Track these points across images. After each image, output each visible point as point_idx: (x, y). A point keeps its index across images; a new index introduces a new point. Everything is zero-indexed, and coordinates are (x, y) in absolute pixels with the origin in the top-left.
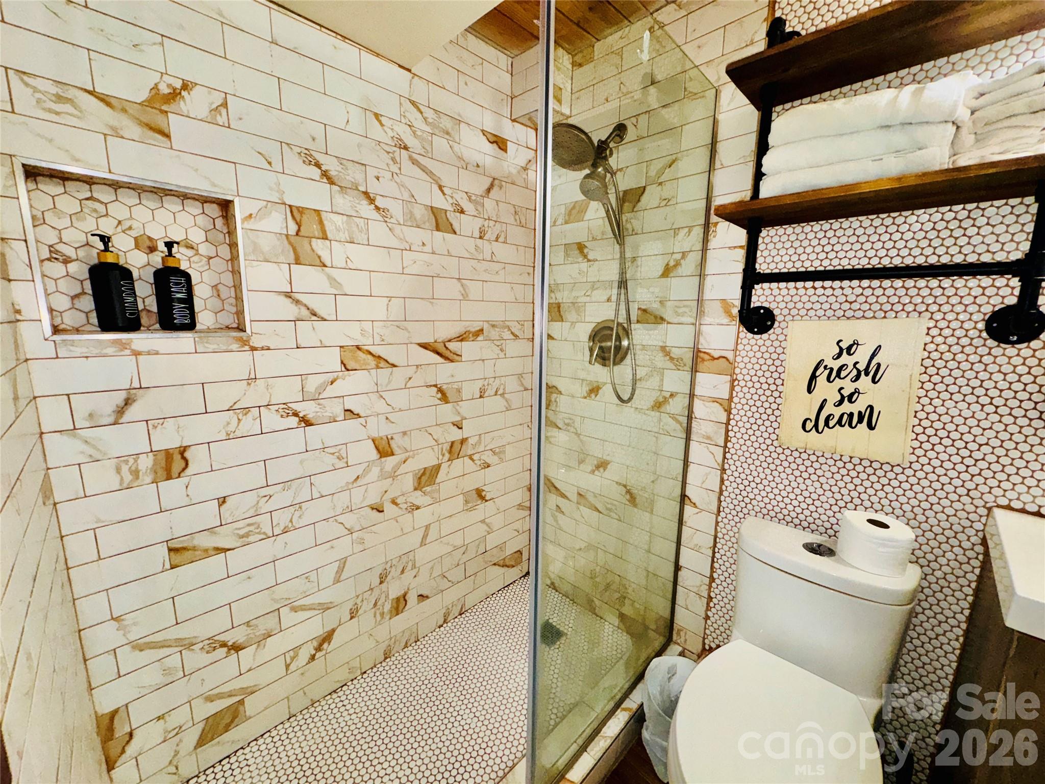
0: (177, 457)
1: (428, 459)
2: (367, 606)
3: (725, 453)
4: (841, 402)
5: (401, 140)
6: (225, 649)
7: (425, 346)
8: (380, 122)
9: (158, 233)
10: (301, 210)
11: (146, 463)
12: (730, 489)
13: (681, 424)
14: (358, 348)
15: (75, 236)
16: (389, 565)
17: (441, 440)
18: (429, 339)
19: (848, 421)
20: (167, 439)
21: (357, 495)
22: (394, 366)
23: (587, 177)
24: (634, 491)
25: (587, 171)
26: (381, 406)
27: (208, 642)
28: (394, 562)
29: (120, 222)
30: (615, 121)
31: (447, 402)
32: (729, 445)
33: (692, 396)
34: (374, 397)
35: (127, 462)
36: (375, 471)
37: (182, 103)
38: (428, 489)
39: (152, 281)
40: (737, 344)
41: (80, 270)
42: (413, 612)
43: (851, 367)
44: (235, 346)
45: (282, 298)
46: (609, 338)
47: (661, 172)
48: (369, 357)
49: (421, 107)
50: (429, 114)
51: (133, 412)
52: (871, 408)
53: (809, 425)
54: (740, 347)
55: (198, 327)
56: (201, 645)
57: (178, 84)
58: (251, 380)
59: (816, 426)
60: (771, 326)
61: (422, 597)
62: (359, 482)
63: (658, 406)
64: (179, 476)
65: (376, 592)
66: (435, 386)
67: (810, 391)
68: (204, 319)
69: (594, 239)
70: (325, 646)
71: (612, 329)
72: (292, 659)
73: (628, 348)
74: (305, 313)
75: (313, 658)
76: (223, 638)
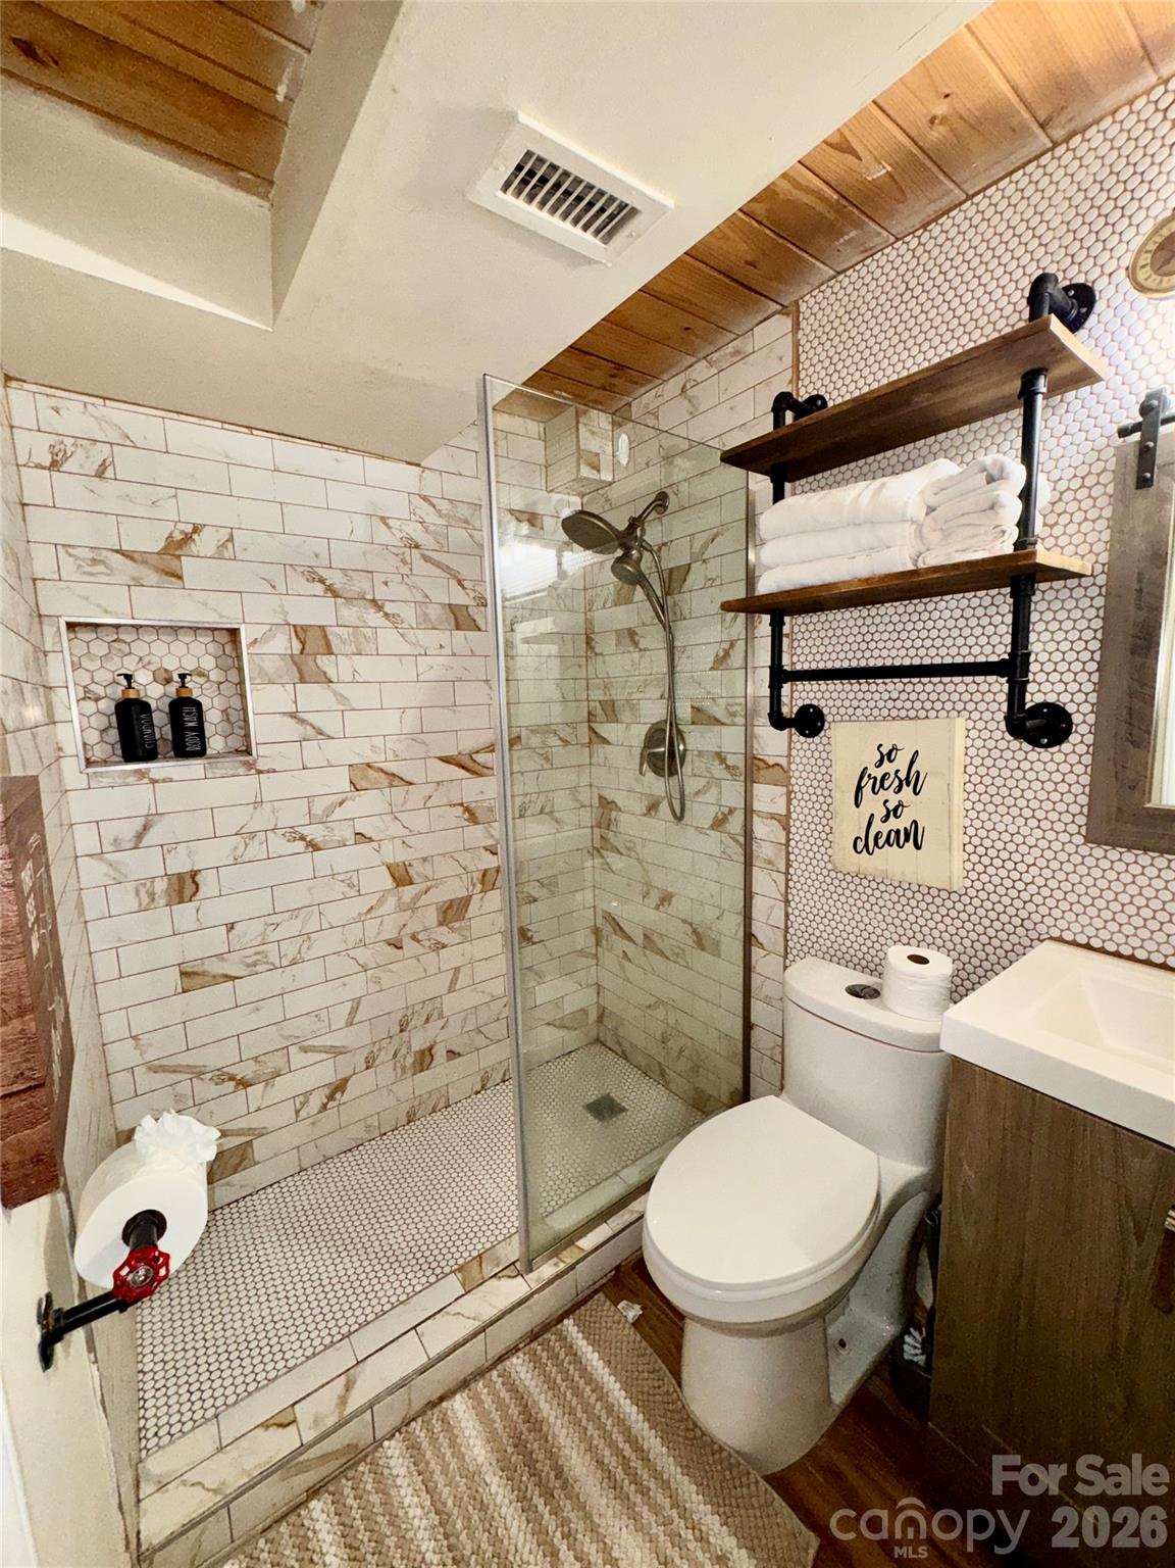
0: (189, 881)
1: (455, 890)
2: (384, 1057)
3: (787, 881)
4: (887, 817)
5: (411, 539)
6: (234, 1083)
7: (446, 760)
8: (387, 525)
9: (172, 665)
10: (305, 628)
11: (161, 886)
12: (796, 925)
13: (737, 842)
14: (369, 765)
15: (104, 676)
16: (410, 1010)
17: (471, 868)
18: (452, 752)
19: (896, 839)
20: (180, 864)
21: (372, 926)
22: (411, 784)
23: (619, 560)
24: (700, 930)
25: (619, 553)
26: (396, 829)
27: (217, 1073)
28: (417, 1008)
29: (141, 659)
30: (657, 489)
31: (477, 823)
32: (791, 871)
33: (749, 812)
34: (388, 818)
35: (144, 885)
36: (391, 902)
37: (193, 545)
38: (457, 925)
39: (167, 710)
40: (790, 749)
41: (108, 706)
42: (440, 1073)
43: (893, 776)
44: (241, 771)
45: (288, 720)
46: (661, 743)
47: (705, 547)
48: (381, 774)
49: (434, 501)
50: (443, 505)
51: (152, 837)
52: (915, 822)
53: (860, 845)
54: (794, 753)
55: (209, 752)
56: (209, 1076)
57: (189, 528)
58: (258, 804)
59: (866, 845)
60: (821, 728)
61: (452, 1054)
62: (373, 914)
63: (719, 823)
64: (190, 900)
65: (396, 1041)
66: (461, 805)
67: (857, 805)
68: (215, 744)
69: (644, 625)
70: (338, 1095)
71: (665, 731)
72: (303, 1104)
73: (685, 750)
74: (310, 732)
75: (324, 1107)
76: (232, 1070)
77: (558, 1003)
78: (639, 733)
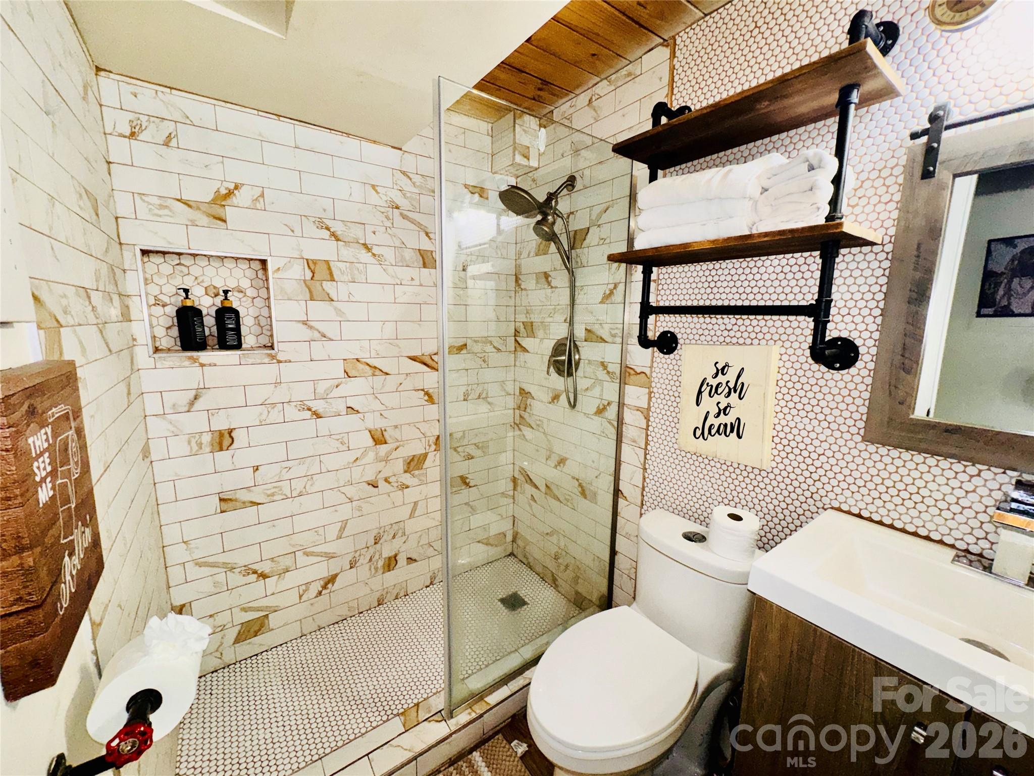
0: (227, 435)
1: (417, 449)
2: (364, 560)
3: (646, 454)
4: (718, 415)
5: (393, 202)
6: (256, 576)
7: (413, 359)
8: (376, 191)
9: (221, 285)
10: (315, 262)
11: (206, 438)
12: (650, 486)
13: (613, 426)
14: (358, 360)
15: (170, 289)
16: (382, 530)
17: (428, 434)
18: (417, 353)
19: (724, 430)
20: (221, 424)
21: (357, 473)
22: (387, 374)
23: (538, 223)
24: (584, 485)
25: (539, 217)
26: (376, 405)
27: (244, 568)
28: (387, 528)
29: (196, 278)
30: (568, 173)
31: (433, 403)
32: (649, 448)
33: (621, 405)
34: (371, 397)
35: (195, 437)
36: (371, 455)
37: (234, 198)
38: (417, 472)
39: (214, 315)
40: (653, 362)
41: (171, 310)
42: (402, 572)
43: (724, 385)
44: (267, 360)
45: (300, 325)
46: (563, 354)
47: (599, 216)
48: (367, 367)
49: (411, 176)
50: (417, 179)
51: (199, 405)
52: (738, 419)
53: (698, 433)
54: (655, 365)
55: (244, 346)
56: (239, 570)
57: (232, 186)
58: (278, 383)
59: (703, 433)
60: (675, 348)
61: (410, 560)
62: (358, 463)
63: (600, 411)
64: (227, 449)
65: (371, 550)
66: (423, 390)
67: (698, 405)
68: (248, 340)
69: (555, 270)
70: (330, 586)
71: (566, 345)
72: (305, 591)
73: (580, 359)
74: (317, 335)
75: (320, 593)
76: (254, 567)
77: (485, 528)
78: (549, 345)
